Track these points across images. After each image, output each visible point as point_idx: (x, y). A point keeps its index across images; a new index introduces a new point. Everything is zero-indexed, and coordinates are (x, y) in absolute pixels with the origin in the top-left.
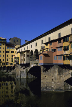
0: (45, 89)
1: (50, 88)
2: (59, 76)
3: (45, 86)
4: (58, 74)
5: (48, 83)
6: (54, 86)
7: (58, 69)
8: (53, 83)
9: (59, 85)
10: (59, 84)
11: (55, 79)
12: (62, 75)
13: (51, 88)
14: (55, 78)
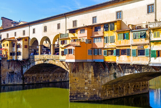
0: (75, 98)
1: (82, 97)
2: (95, 79)
3: (75, 93)
4: (93, 75)
5: (79, 88)
6: (88, 93)
7: (94, 68)
8: (86, 88)
9: (94, 91)
10: (94, 89)
11: (89, 83)
12: (98, 77)
13: (84, 96)
14: (89, 81)
